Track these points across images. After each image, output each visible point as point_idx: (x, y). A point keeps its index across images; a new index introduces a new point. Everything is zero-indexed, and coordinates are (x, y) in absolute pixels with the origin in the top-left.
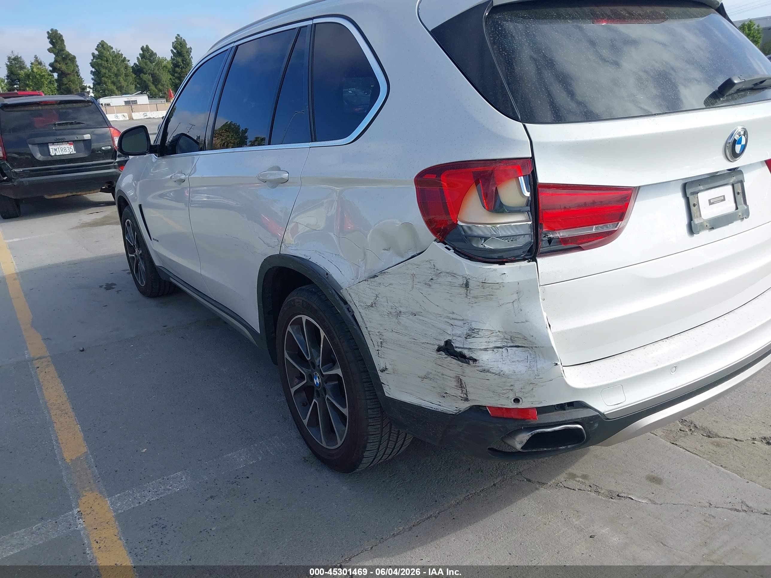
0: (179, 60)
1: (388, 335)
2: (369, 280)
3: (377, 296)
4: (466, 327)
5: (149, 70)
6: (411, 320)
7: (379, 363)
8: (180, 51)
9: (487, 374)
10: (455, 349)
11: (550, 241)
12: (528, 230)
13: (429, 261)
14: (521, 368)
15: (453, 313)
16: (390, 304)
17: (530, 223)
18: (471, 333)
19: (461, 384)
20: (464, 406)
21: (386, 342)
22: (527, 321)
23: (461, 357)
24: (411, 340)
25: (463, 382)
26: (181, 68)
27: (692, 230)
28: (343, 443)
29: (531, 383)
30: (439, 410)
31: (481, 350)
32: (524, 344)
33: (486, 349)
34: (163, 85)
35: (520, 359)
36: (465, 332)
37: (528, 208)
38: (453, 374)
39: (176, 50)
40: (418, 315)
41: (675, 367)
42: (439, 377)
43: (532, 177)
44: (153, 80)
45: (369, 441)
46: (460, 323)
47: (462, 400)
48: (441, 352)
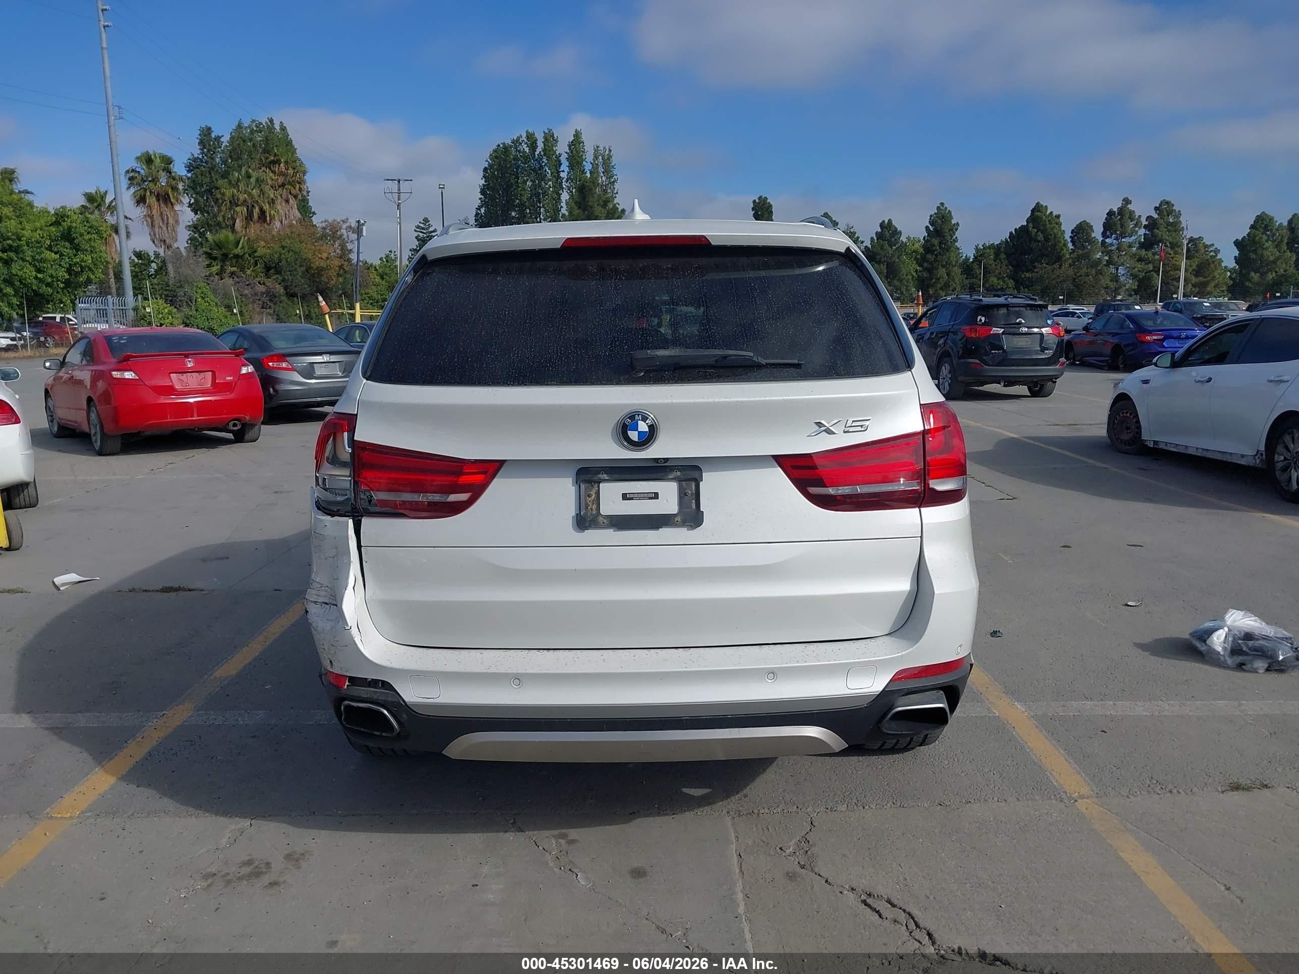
0: (936, 241)
5: (885, 256)
8: (939, 229)
11: (370, 501)
12: (347, 486)
14: (329, 627)
17: (351, 479)
26: (935, 255)
31: (313, 602)
33: (316, 603)
34: (901, 281)
35: (333, 618)
37: (351, 465)
39: (934, 227)
41: (518, 680)
44: (887, 272)
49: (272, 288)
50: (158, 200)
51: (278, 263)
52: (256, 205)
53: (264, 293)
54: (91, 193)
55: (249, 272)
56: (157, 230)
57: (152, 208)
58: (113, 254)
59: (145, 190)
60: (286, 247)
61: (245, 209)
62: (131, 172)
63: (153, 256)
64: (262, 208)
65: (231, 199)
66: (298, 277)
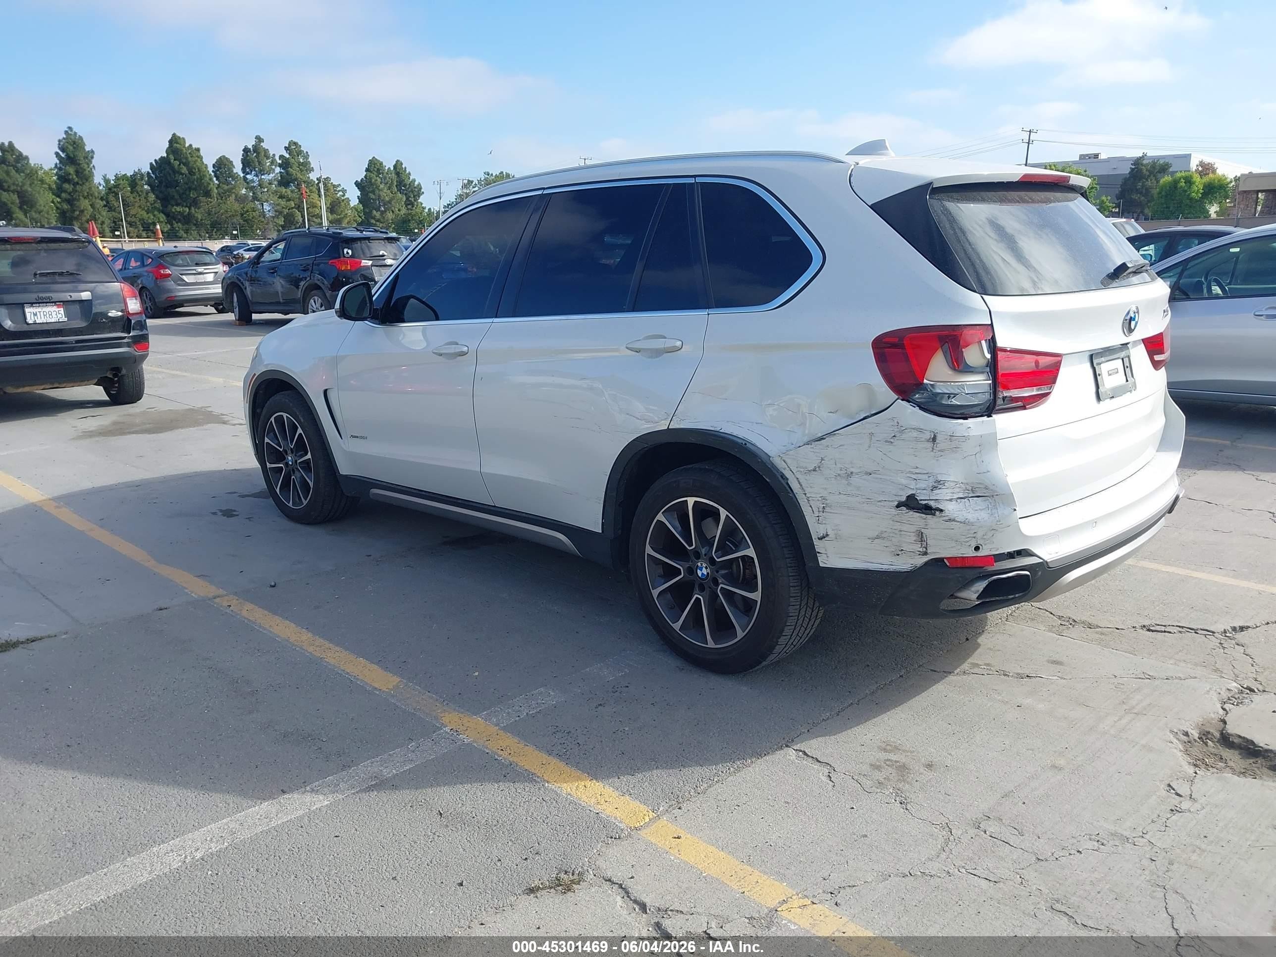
0: (70, 170)
1: (831, 499)
2: (813, 443)
3: (822, 459)
4: (932, 480)
5: (14, 184)
6: (864, 480)
7: (815, 529)
8: (72, 156)
9: (953, 523)
10: (920, 502)
11: (1004, 398)
12: (987, 389)
13: (892, 419)
14: (984, 515)
15: (917, 468)
16: (839, 466)
17: (990, 382)
18: (937, 485)
19: (921, 537)
20: (921, 561)
21: (830, 507)
22: (988, 472)
23: (927, 510)
24: (863, 500)
25: (924, 536)
26: (73, 184)
27: (1099, 398)
28: (746, 634)
29: (993, 529)
30: (892, 570)
31: (947, 500)
32: (985, 493)
33: (951, 500)
35: (981, 508)
36: (931, 485)
37: (988, 369)
38: (913, 529)
39: (65, 154)
40: (875, 473)
41: (1095, 522)
42: (896, 534)
43: (992, 342)
44: (20, 203)
45: (788, 624)
46: (925, 477)
47: (919, 555)
48: (903, 507)
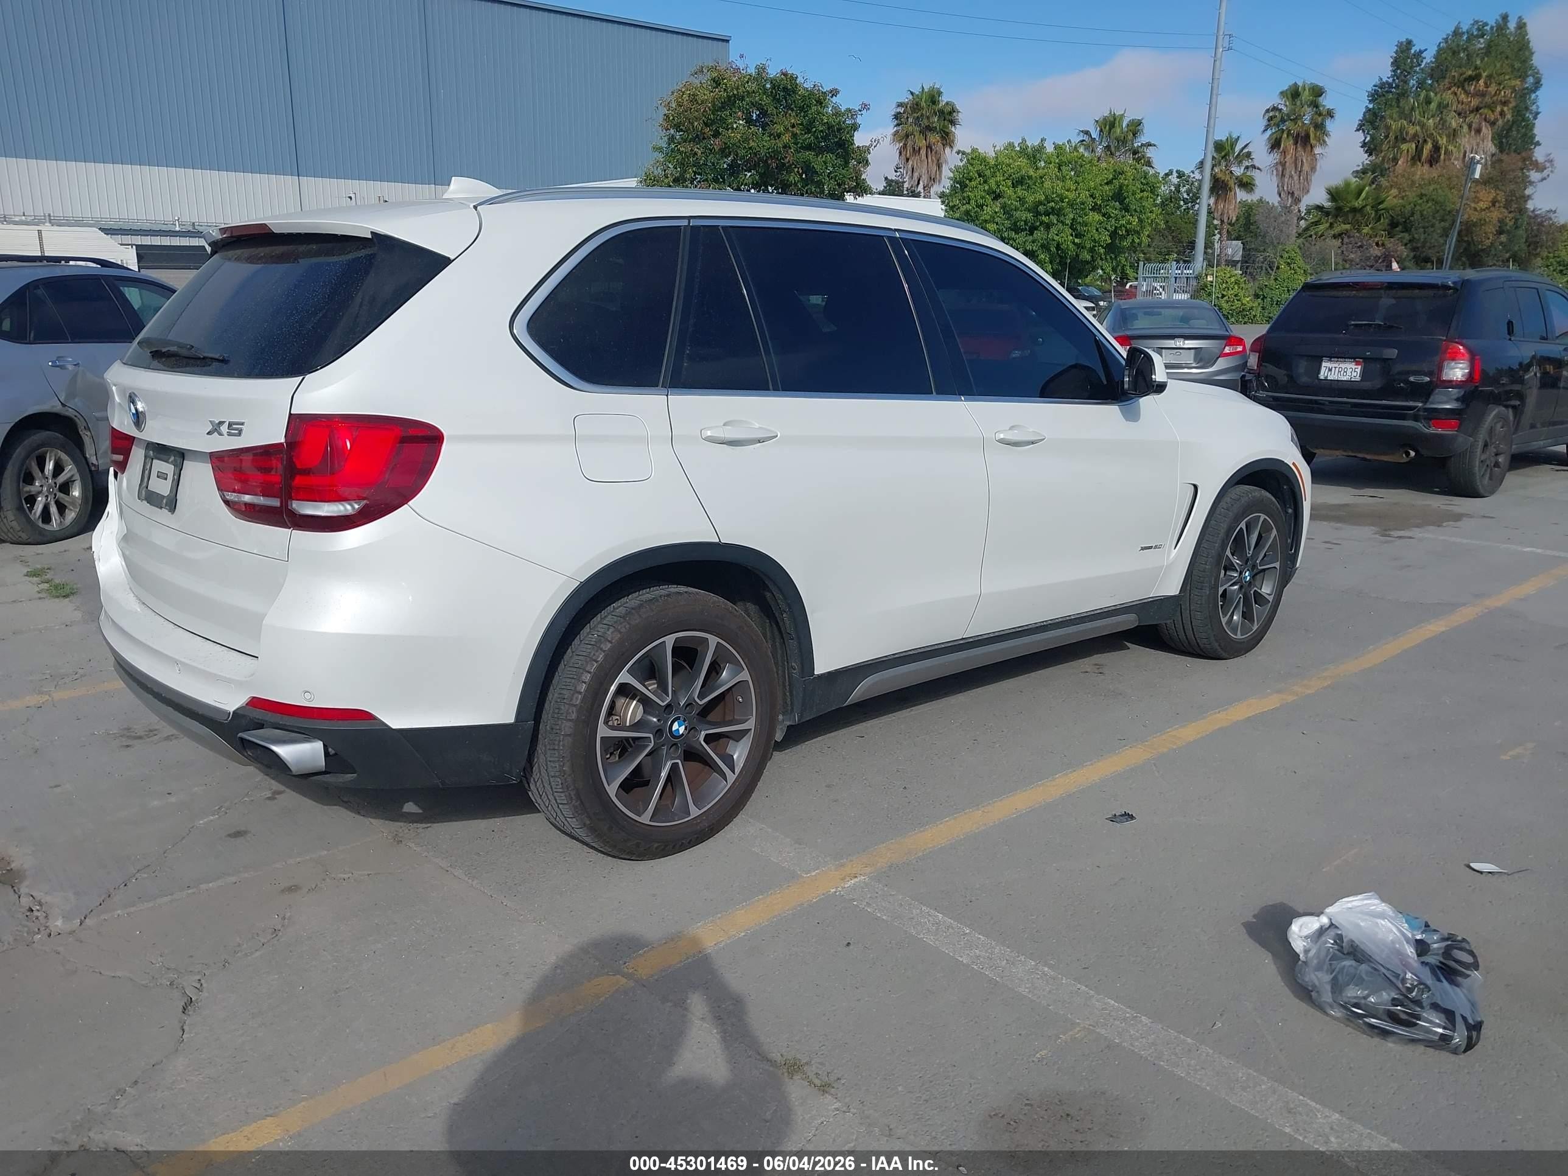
49: (1393, 251)
50: (1296, 143)
51: (1410, 217)
52: (1429, 140)
53: (1379, 258)
54: (1221, 140)
55: (1366, 230)
56: (1286, 180)
57: (1286, 153)
58: (1230, 212)
59: (1283, 131)
60: (1426, 195)
61: (1414, 146)
62: (1272, 111)
63: (1305, 211)
64: (1437, 142)
65: (1398, 134)
66: (1436, 236)
